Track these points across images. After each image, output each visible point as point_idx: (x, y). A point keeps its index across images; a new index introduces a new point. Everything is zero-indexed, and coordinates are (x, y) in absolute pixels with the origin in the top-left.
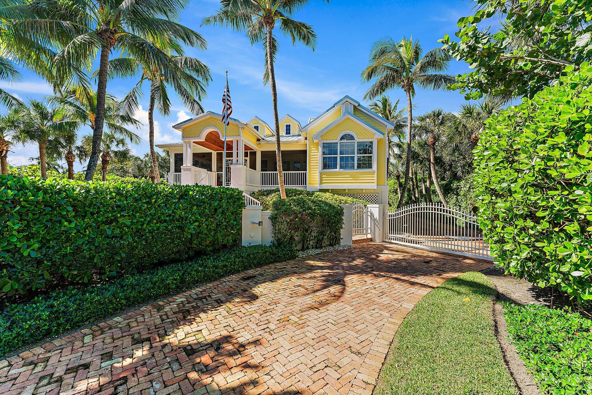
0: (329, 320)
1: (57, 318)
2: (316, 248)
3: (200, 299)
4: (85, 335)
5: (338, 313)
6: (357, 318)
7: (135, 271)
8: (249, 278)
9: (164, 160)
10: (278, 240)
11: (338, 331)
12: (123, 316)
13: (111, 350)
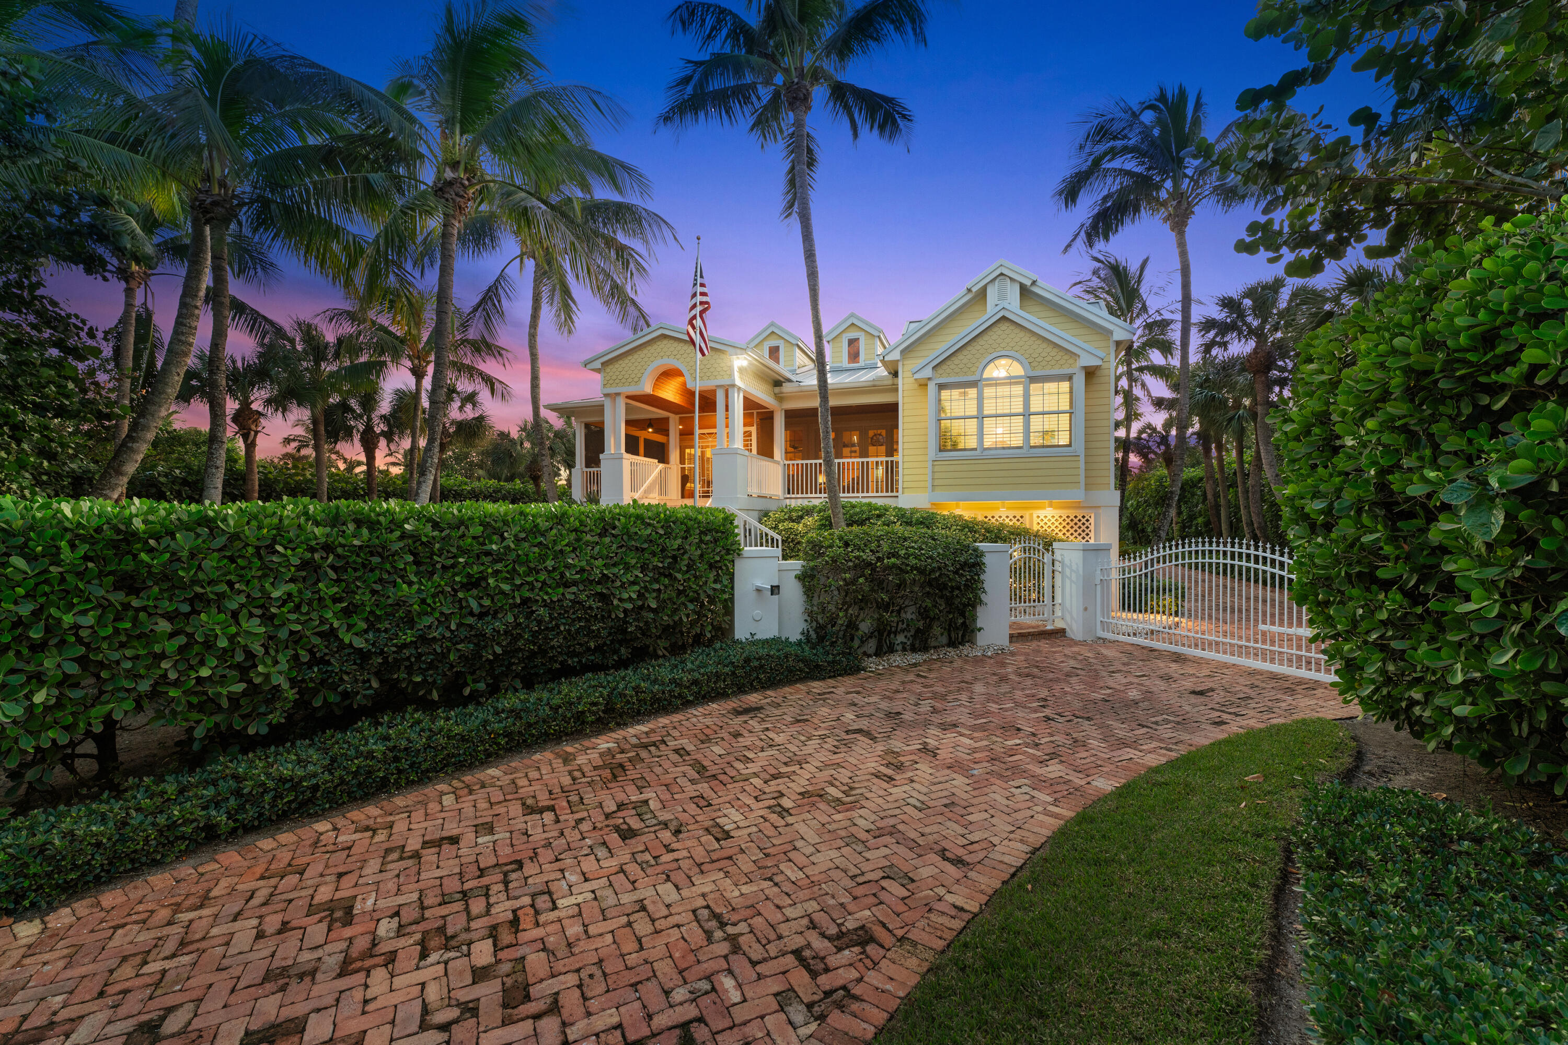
0: (911, 801)
1: (396, 759)
2: (914, 650)
3: (645, 746)
4: (442, 794)
5: (934, 788)
6: (975, 801)
7: (518, 684)
8: (746, 711)
9: (559, 435)
10: (820, 628)
11: (927, 821)
12: (503, 768)
13: (489, 819)
